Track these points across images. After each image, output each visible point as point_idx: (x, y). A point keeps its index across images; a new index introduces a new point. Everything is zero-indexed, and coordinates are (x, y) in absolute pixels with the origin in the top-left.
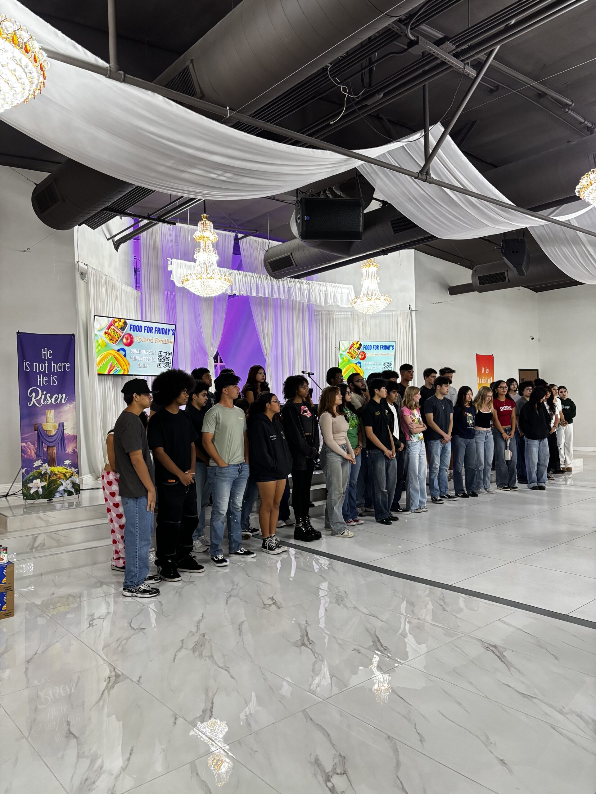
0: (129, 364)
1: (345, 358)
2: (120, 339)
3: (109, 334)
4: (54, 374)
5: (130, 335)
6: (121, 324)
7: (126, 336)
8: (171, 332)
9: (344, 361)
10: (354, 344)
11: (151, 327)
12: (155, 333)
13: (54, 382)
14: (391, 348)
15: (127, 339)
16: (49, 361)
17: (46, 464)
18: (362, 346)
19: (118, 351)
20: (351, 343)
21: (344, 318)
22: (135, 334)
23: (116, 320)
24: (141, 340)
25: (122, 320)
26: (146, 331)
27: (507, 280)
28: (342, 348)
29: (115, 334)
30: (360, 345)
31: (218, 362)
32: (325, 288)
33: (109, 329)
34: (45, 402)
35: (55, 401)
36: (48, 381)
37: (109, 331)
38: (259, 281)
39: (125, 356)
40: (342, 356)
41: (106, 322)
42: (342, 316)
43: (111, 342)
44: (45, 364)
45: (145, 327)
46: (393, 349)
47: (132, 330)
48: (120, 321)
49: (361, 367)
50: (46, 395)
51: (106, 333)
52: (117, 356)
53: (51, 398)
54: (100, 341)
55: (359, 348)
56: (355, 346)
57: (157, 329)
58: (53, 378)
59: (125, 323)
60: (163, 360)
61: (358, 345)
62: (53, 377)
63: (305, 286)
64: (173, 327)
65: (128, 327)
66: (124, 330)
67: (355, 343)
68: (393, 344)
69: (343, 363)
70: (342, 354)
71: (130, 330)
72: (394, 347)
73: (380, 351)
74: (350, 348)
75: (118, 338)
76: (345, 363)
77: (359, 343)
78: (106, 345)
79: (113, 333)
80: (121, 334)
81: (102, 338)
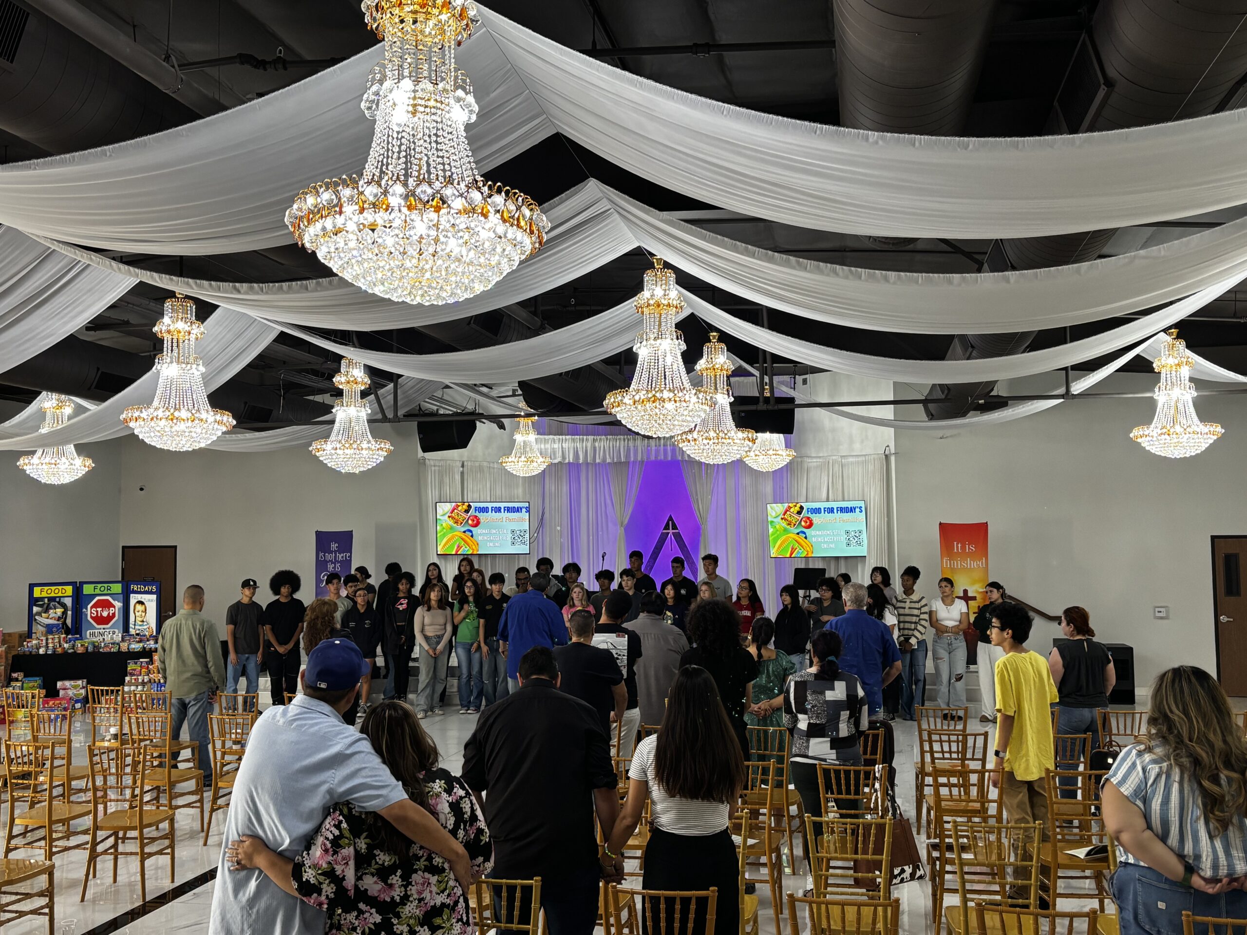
0: (478, 545)
3: (453, 518)
4: (338, 562)
5: (476, 517)
7: (471, 518)
8: (524, 510)
9: (777, 530)
11: (499, 507)
12: (504, 512)
14: (858, 510)
15: (473, 520)
16: (335, 552)
18: (805, 509)
19: (464, 532)
20: (786, 505)
22: (481, 516)
23: (459, 504)
24: (488, 520)
26: (494, 511)
28: (771, 513)
29: (460, 517)
30: (802, 508)
31: (669, 529)
37: (453, 514)
39: (472, 536)
41: (448, 507)
43: (456, 525)
44: (333, 554)
45: (493, 507)
46: (860, 512)
48: (464, 505)
49: (805, 538)
51: (449, 517)
52: (464, 537)
54: (444, 525)
55: (799, 513)
56: (792, 510)
57: (506, 508)
59: (470, 506)
60: (517, 538)
61: (797, 509)
64: (527, 505)
65: (472, 510)
66: (468, 512)
67: (791, 505)
68: (862, 504)
70: (772, 522)
71: (476, 512)
72: (863, 509)
73: (838, 515)
74: (785, 514)
75: (463, 520)
76: (778, 533)
77: (798, 505)
78: (451, 528)
79: (456, 516)
80: (465, 516)
81: (445, 521)
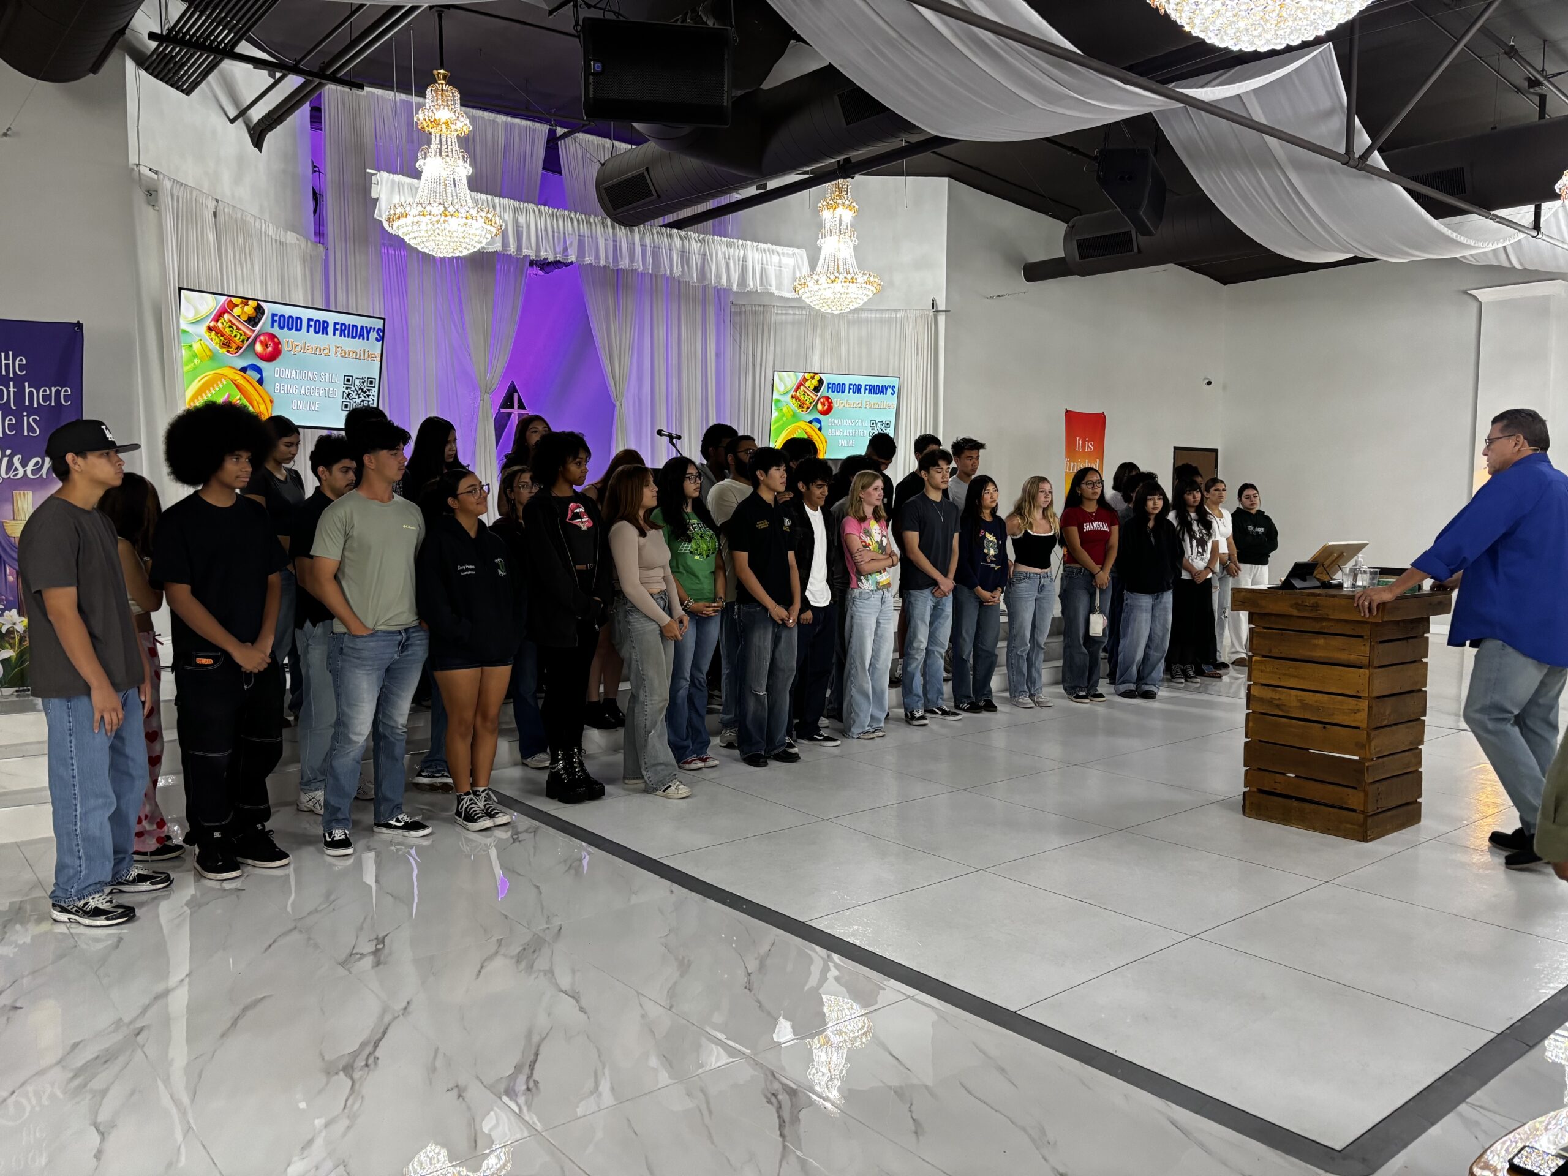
0: (271, 402)
1: (785, 409)
2: (246, 344)
3: (218, 332)
4: (31, 411)
5: (272, 337)
6: (249, 310)
7: (262, 338)
8: (373, 335)
9: (784, 415)
10: (805, 380)
11: (324, 322)
12: (334, 335)
13: (31, 429)
14: (890, 391)
15: (265, 345)
16: (19, 382)
17: (14, 611)
18: (825, 384)
19: (244, 370)
20: (801, 375)
21: (793, 323)
22: (284, 336)
23: (235, 300)
24: (298, 349)
25: (250, 302)
26: (312, 329)
27: (1136, 249)
28: (779, 386)
29: (235, 333)
30: (821, 381)
31: (513, 407)
32: (742, 252)
33: (217, 321)
34: (11, 474)
35: (34, 472)
36: (18, 427)
37: (219, 324)
38: (584, 229)
39: (261, 381)
40: (779, 404)
41: (209, 304)
42: (790, 318)
43: (224, 350)
44: (8, 387)
45: (309, 320)
46: (893, 394)
47: (276, 325)
48: (246, 304)
49: (820, 429)
50: (11, 457)
51: (210, 329)
52: (241, 381)
53: (24, 464)
54: (196, 347)
55: (817, 389)
56: (808, 384)
57: (338, 327)
58: (29, 420)
59: (259, 310)
60: (354, 395)
61: (815, 382)
62: (28, 417)
63: (695, 246)
64: (379, 324)
65: (265, 319)
66: (256, 324)
67: (808, 376)
68: (894, 382)
69: (781, 419)
70: (778, 401)
71: (272, 326)
72: (896, 390)
73: (865, 397)
74: (798, 388)
75: (243, 341)
76: (784, 419)
77: (817, 378)
78: (213, 356)
79: (227, 330)
80: (249, 333)
81: (201, 340)
